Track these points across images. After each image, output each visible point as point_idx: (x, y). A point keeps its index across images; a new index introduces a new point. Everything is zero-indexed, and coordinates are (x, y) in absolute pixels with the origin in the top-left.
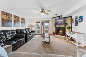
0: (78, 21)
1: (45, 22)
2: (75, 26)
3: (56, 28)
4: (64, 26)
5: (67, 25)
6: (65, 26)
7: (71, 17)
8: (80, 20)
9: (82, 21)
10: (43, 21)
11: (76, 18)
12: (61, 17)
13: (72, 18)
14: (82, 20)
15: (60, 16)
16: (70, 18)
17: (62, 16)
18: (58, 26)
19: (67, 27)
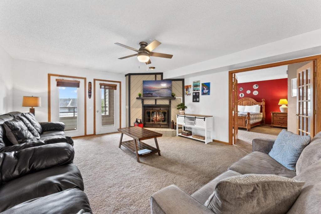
0: (200, 92)
1: (101, 85)
2: (193, 101)
3: (145, 107)
4: (166, 102)
5: (175, 99)
6: (170, 102)
7: (183, 80)
8: (206, 91)
9: (208, 93)
10: (95, 80)
11: (196, 86)
12: (159, 77)
13: (185, 85)
14: (209, 91)
15: (156, 74)
16: (181, 82)
17: (162, 74)
18: (150, 102)
19: (174, 104)
